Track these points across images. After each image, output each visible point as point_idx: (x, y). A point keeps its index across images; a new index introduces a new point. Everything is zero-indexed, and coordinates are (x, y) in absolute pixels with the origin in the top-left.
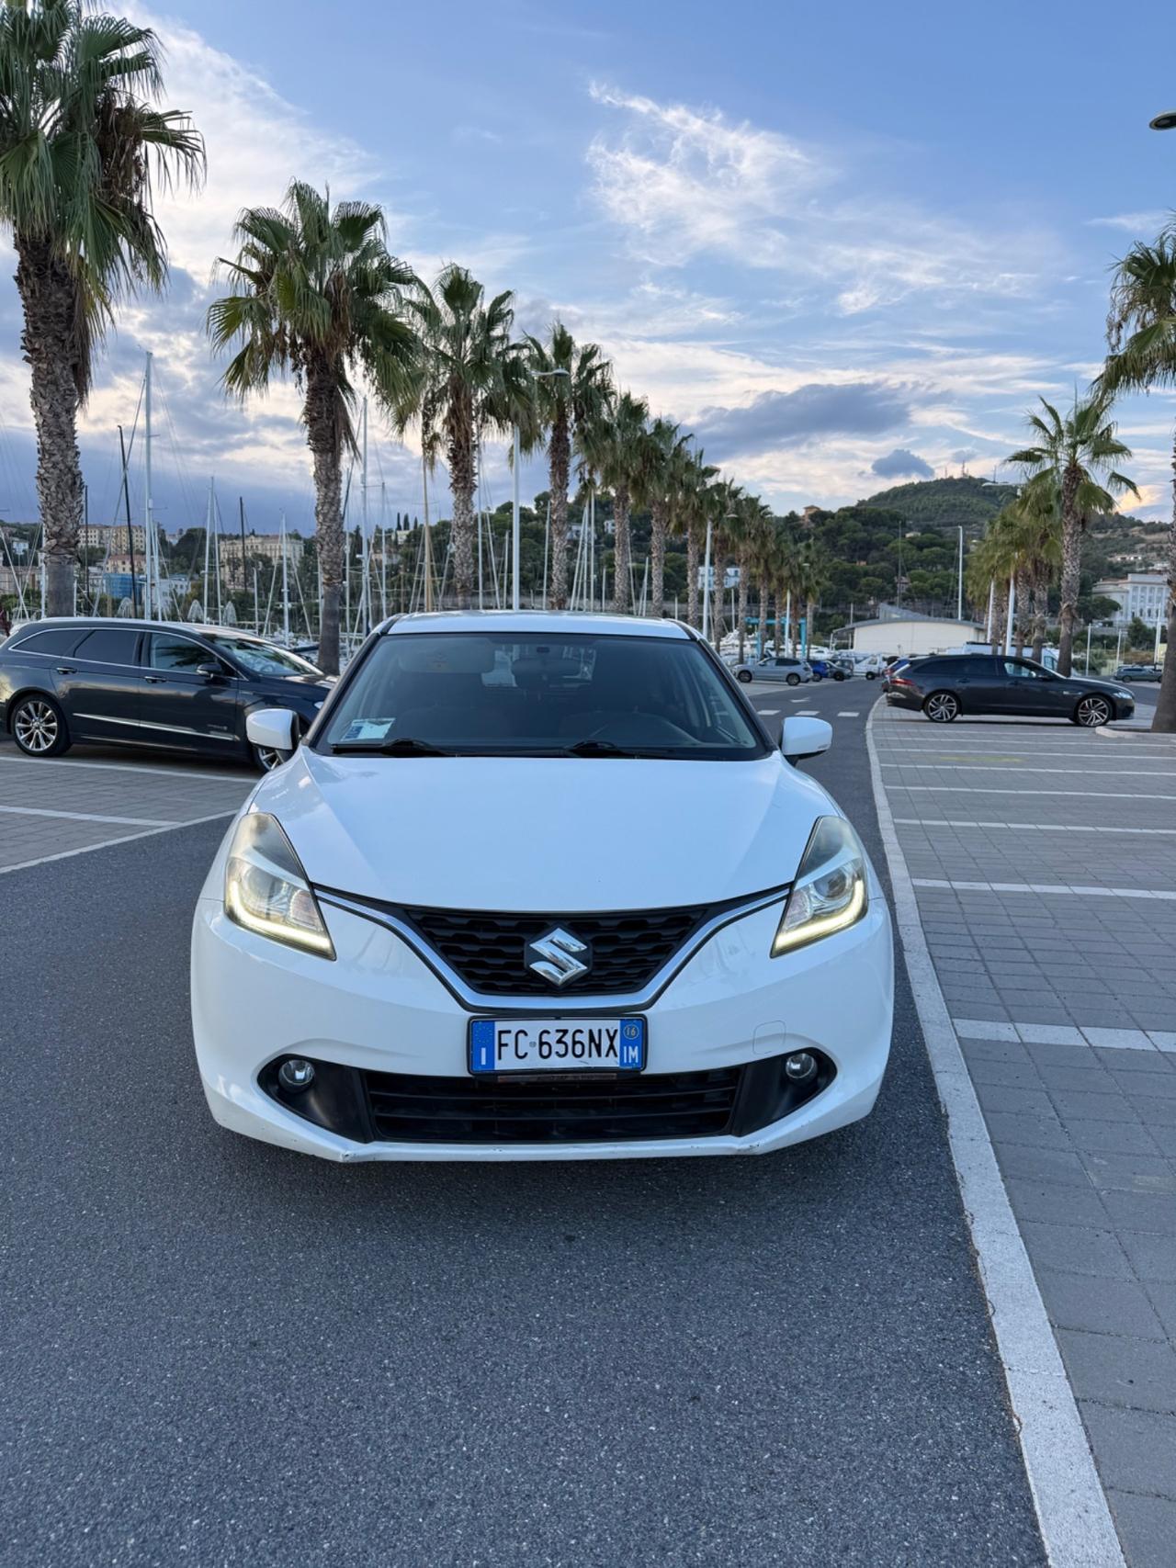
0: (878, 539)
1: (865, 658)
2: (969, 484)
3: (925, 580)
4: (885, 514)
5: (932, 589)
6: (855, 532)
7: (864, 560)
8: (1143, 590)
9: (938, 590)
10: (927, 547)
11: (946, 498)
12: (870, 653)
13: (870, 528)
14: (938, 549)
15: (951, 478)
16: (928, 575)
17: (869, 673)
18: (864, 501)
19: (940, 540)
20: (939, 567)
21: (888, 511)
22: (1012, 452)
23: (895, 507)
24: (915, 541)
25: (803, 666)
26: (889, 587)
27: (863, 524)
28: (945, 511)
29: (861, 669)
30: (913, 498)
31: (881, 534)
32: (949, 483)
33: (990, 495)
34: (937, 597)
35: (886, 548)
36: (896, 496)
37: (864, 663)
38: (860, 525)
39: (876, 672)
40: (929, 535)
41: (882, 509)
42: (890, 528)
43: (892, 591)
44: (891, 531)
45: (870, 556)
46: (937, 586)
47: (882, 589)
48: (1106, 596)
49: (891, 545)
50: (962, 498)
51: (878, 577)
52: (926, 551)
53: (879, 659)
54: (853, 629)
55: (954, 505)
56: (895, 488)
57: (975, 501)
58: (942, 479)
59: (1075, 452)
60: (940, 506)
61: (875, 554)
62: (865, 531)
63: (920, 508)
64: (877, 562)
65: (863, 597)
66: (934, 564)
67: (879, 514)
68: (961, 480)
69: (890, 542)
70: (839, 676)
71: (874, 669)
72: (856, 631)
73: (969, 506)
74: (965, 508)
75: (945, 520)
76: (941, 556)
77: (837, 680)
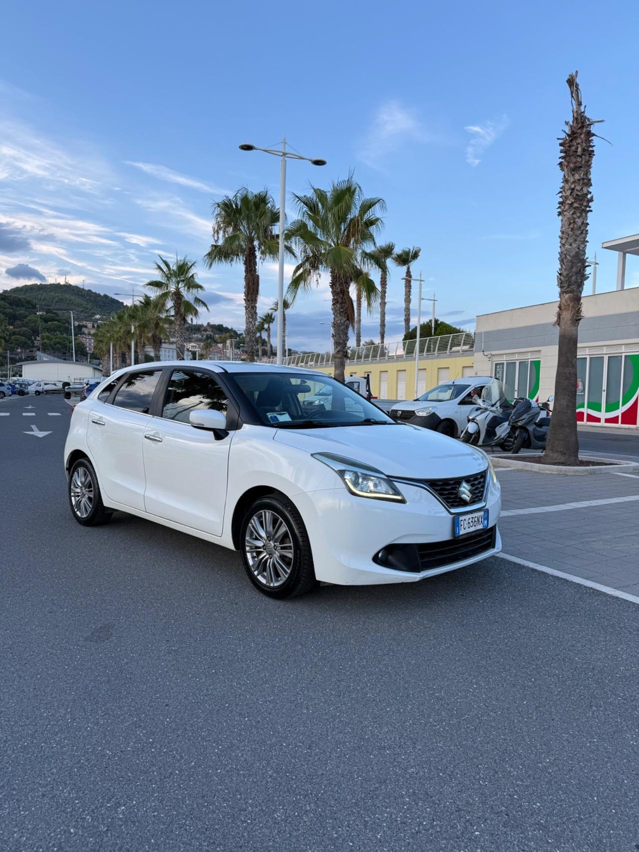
0: (20, 314)
1: (34, 383)
2: (68, 288)
3: (51, 340)
4: (22, 300)
5: (55, 345)
6: (5, 308)
7: (12, 325)
8: (169, 352)
9: (58, 346)
10: (50, 321)
11: (57, 294)
12: (36, 380)
13: (14, 307)
14: (57, 322)
15: (59, 284)
16: (52, 336)
17: (37, 392)
18: (7, 291)
19: (57, 318)
20: (58, 333)
21: (25, 299)
22: (148, 281)
23: (28, 296)
24: (42, 317)
25: (6, 387)
26: (29, 342)
27: (10, 304)
28: (57, 302)
29: (32, 389)
30: (38, 293)
31: (21, 311)
32: (58, 286)
33: (81, 295)
34: (58, 350)
35: (25, 320)
36: (27, 290)
37: (33, 385)
38: (8, 305)
39: (41, 391)
40: (51, 314)
41: (21, 297)
42: (26, 308)
43: (31, 345)
44: (28, 310)
45: (15, 323)
46: (58, 343)
47: (26, 343)
48: (148, 353)
49: (28, 318)
50: (66, 295)
51: (22, 335)
52: (50, 323)
53: (42, 384)
54: (21, 365)
55: (62, 299)
56: (26, 286)
57: (73, 298)
58: (54, 284)
59: (178, 285)
60: (54, 299)
61: (18, 322)
62: (11, 308)
63: (42, 299)
64: (21, 327)
65: (13, 347)
66: (55, 331)
67: (20, 300)
68: (64, 285)
69: (27, 316)
70: (22, 393)
71: (40, 389)
72: (23, 367)
73: (70, 301)
74: (68, 301)
75: (57, 307)
76: (59, 327)
77: (20, 395)
